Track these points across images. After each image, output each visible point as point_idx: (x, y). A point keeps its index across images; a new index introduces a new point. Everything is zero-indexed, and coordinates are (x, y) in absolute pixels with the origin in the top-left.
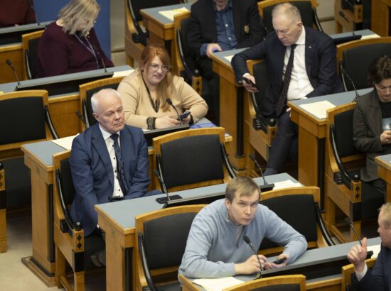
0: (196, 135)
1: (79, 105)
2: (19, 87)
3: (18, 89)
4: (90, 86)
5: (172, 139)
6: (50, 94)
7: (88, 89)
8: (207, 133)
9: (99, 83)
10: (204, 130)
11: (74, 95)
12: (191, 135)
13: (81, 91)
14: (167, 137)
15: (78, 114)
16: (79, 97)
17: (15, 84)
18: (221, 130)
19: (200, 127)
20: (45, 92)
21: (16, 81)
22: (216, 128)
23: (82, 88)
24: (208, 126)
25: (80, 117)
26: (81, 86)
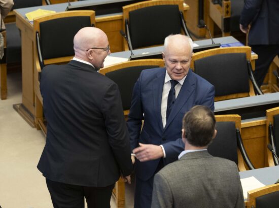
0: (225, 53)
1: (122, 25)
2: (70, 7)
3: (69, 10)
4: (132, 7)
5: (205, 56)
6: (97, 14)
7: (131, 10)
8: (236, 52)
9: (140, 5)
10: (233, 49)
11: (118, 16)
12: (221, 53)
13: (124, 12)
14: (201, 54)
15: (121, 32)
16: (122, 17)
17: (66, 5)
18: (247, 49)
19: (229, 46)
20: (93, 12)
21: (67, 1)
22: (243, 47)
23: (125, 9)
24: (236, 46)
25: (123, 35)
26: (124, 7)
